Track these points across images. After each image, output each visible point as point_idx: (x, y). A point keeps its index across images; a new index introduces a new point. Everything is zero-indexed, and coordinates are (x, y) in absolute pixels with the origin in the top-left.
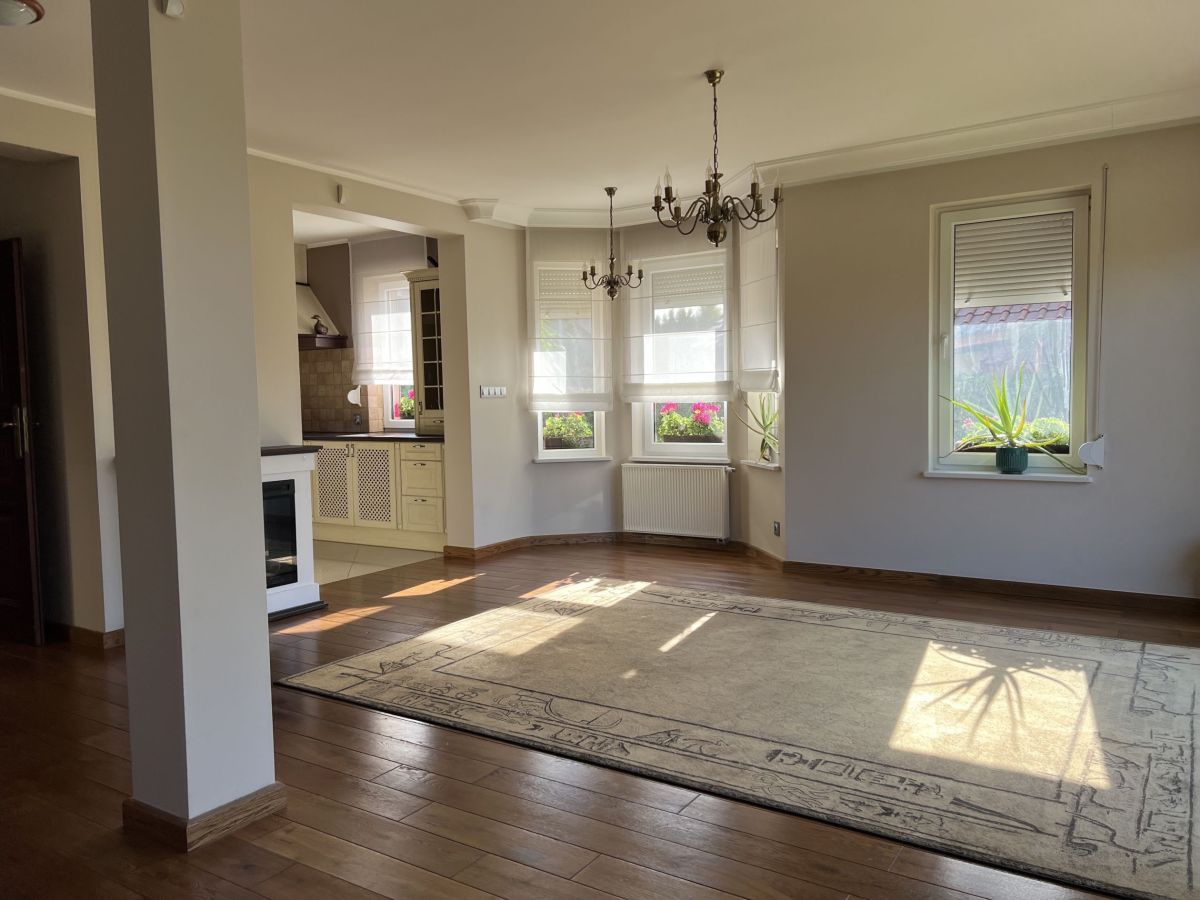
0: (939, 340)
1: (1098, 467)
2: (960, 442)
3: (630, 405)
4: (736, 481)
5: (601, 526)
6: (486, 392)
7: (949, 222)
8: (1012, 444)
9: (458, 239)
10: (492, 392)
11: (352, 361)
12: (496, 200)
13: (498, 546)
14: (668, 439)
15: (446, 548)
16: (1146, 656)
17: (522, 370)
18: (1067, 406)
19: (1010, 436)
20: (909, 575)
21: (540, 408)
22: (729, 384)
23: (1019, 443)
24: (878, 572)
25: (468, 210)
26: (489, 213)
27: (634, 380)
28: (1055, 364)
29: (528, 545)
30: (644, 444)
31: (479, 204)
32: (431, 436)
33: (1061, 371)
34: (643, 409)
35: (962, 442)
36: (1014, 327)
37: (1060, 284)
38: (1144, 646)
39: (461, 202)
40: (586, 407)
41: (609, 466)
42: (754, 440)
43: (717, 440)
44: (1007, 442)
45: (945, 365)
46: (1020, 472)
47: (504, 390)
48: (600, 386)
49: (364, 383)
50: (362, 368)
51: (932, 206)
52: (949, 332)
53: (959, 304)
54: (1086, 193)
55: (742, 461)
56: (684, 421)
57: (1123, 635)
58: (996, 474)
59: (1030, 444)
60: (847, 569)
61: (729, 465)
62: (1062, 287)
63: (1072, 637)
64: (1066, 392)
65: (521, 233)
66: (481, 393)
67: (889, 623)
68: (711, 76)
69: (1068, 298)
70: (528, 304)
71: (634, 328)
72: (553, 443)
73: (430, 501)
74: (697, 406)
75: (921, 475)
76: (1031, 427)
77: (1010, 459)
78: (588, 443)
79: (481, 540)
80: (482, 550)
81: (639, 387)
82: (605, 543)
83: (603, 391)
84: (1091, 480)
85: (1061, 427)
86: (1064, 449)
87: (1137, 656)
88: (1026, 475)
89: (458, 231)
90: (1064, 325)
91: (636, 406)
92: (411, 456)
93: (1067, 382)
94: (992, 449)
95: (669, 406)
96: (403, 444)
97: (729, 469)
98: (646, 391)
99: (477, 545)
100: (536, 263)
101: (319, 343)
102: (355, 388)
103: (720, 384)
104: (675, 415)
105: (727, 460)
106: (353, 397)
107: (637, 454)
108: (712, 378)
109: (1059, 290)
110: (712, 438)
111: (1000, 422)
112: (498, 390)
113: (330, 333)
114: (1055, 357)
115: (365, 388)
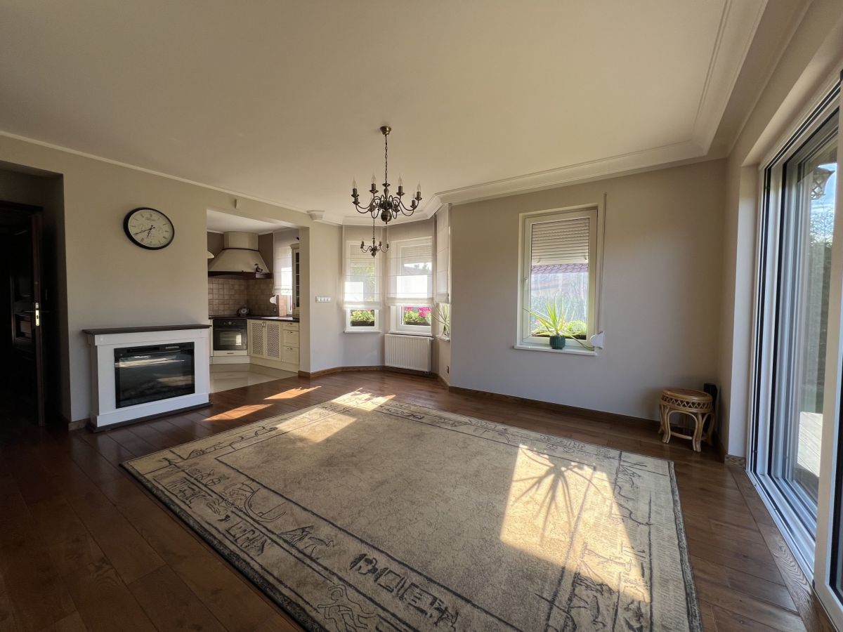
0: (523, 281)
1: (600, 348)
2: (533, 331)
3: (389, 307)
4: (434, 344)
5: (375, 363)
6: (319, 299)
7: (530, 223)
8: (558, 334)
9: (307, 229)
10: (323, 299)
11: (273, 283)
12: (323, 211)
13: (324, 372)
14: (408, 323)
15: (299, 372)
16: (621, 463)
17: (339, 289)
18: (585, 316)
19: (557, 330)
20: (507, 397)
21: (348, 308)
22: (432, 299)
23: (561, 334)
24: (492, 394)
25: (311, 216)
26: (321, 217)
27: (392, 296)
28: (579, 294)
29: (340, 371)
30: (397, 325)
31: (317, 213)
32: (296, 320)
33: (583, 298)
34: (397, 309)
35: (534, 332)
36: (560, 275)
37: (583, 254)
38: (621, 454)
39: (308, 212)
40: (372, 307)
41: (379, 336)
42: (441, 326)
43: (429, 325)
44: (555, 334)
45: (526, 293)
46: (561, 348)
47: (329, 299)
48: (376, 298)
49: (277, 294)
50: (276, 287)
51: (521, 215)
52: (529, 277)
53: (534, 263)
54: (596, 208)
55: (437, 336)
56: (415, 315)
57: (611, 444)
58: (549, 349)
59: (567, 334)
60: (478, 392)
61: (432, 337)
62: (585, 256)
63: (582, 444)
64: (585, 308)
65: (341, 227)
66: (316, 300)
67: (487, 429)
68: (384, 129)
69: (587, 261)
70: (343, 259)
71: (392, 272)
72: (354, 324)
73: (294, 349)
74: (421, 309)
75: (513, 347)
76: (569, 325)
77: (557, 342)
78: (372, 324)
79: (314, 368)
80: (314, 374)
81: (394, 299)
82: (377, 371)
83: (378, 301)
84: (596, 354)
85: (583, 326)
86: (583, 337)
87: (616, 463)
88: (565, 350)
89: (306, 225)
90: (585, 276)
91: (393, 308)
92: (288, 328)
93: (585, 304)
94: (548, 336)
95: (409, 309)
96: (284, 323)
97: (431, 338)
98: (397, 301)
99: (312, 371)
100: (347, 241)
101: (257, 276)
102: (274, 296)
103: (429, 299)
104: (411, 312)
105: (431, 334)
106: (273, 300)
107: (393, 330)
108: (425, 296)
109: (582, 258)
110: (425, 324)
111: (552, 323)
112: (326, 299)
113: (264, 271)
114: (579, 290)
115: (278, 296)
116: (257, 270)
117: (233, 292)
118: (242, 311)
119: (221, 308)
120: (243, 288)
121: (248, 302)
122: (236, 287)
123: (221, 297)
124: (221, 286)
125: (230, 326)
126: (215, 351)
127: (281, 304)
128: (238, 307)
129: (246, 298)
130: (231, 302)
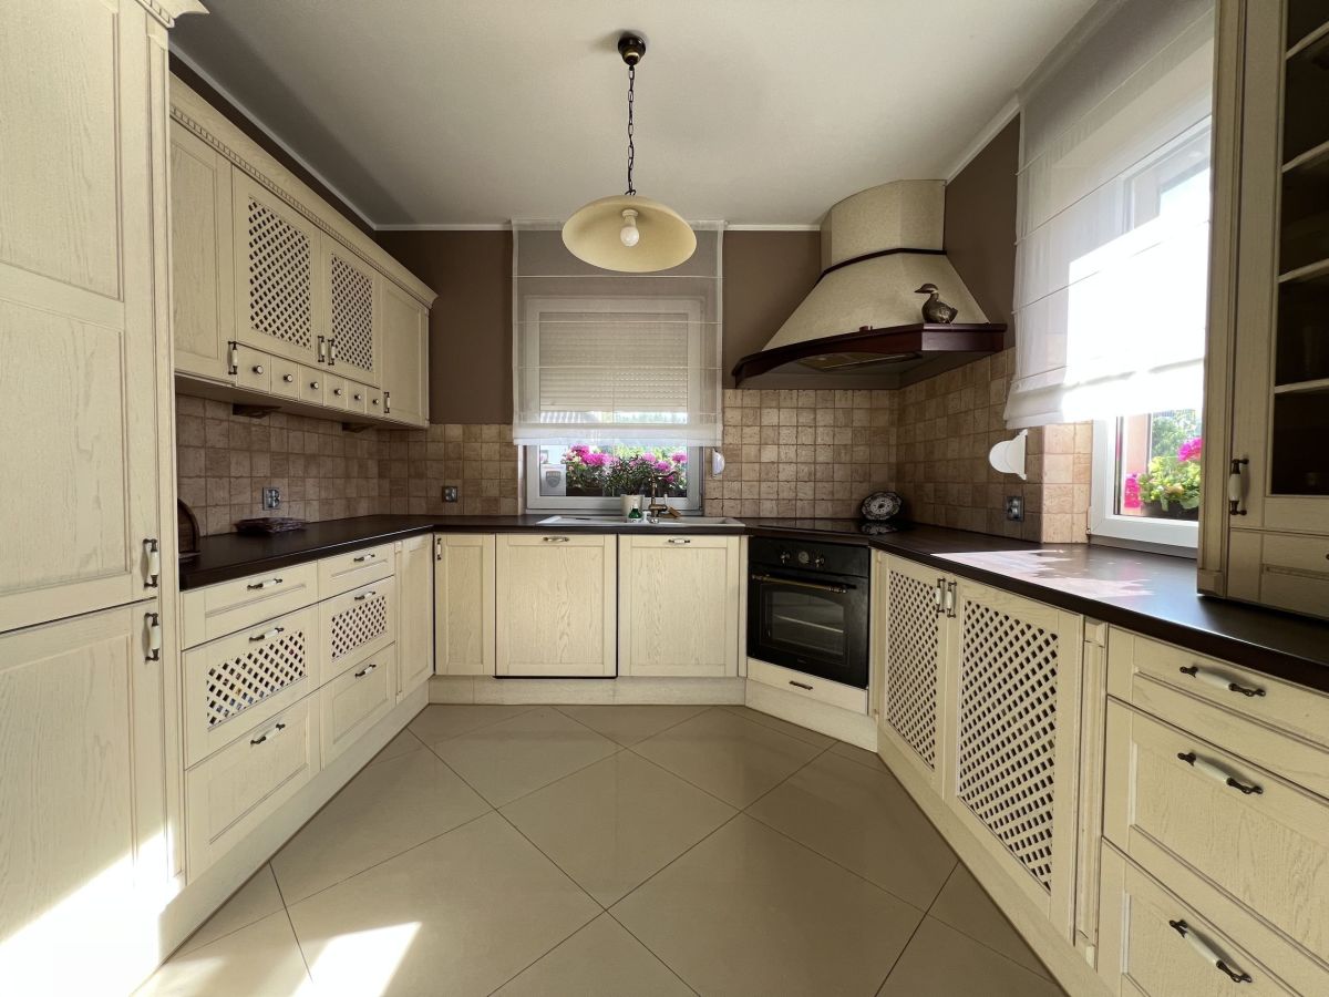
11: (1009, 374)
49: (1034, 422)
50: (1025, 386)
101: (929, 344)
102: (1013, 434)
106: (1006, 457)
113: (961, 319)
115: (1036, 437)
116: (929, 313)
117: (845, 437)
118: (874, 508)
119: (806, 491)
120: (883, 420)
121: (899, 472)
122: (860, 418)
123: (805, 454)
124: (806, 418)
125: (801, 568)
126: (753, 662)
127: (1056, 473)
128: (862, 490)
129: (893, 459)
130: (840, 473)
